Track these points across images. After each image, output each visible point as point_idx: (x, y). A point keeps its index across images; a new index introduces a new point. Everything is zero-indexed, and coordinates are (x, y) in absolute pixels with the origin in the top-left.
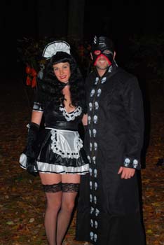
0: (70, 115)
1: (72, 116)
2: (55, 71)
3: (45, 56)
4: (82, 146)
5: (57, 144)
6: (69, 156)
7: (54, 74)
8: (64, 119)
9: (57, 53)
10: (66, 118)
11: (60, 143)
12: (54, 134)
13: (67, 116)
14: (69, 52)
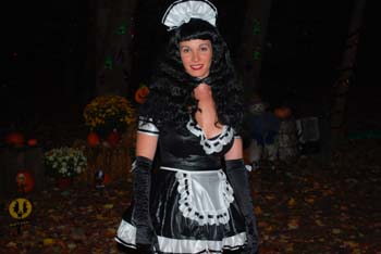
0: (211, 143)
1: (216, 145)
2: (183, 55)
3: (167, 24)
4: (233, 199)
5: (190, 201)
6: (212, 222)
7: (180, 58)
8: (200, 151)
9: (192, 20)
10: (205, 148)
11: (195, 199)
12: (182, 181)
13: (207, 145)
14: (213, 22)
